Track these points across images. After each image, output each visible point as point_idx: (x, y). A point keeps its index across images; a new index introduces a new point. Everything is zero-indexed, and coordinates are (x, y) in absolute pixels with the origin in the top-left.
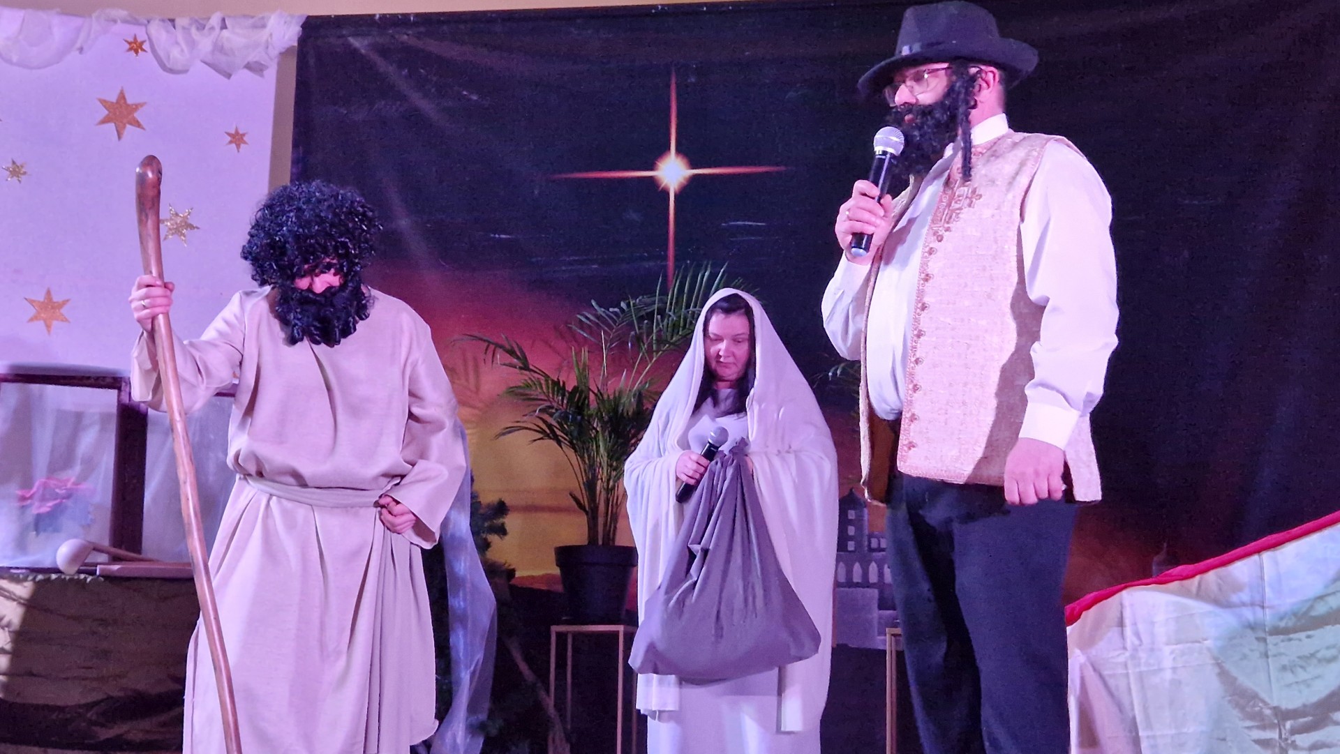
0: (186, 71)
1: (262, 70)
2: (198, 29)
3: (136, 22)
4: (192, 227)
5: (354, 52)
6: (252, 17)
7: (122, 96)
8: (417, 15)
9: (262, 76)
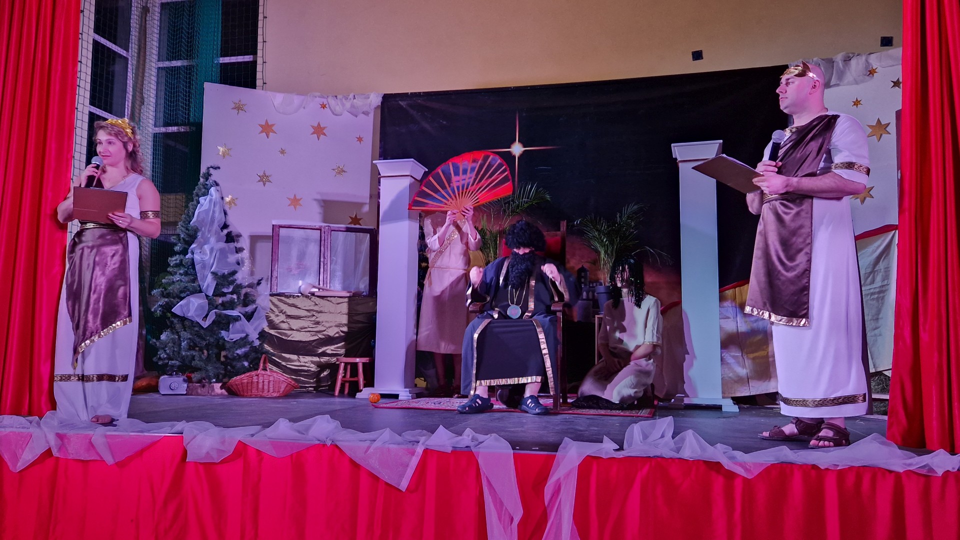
0: (342, 115)
1: (368, 114)
2: (345, 99)
3: (324, 98)
4: (345, 172)
5: (401, 107)
6: (364, 95)
7: (319, 124)
8: (423, 92)
9: (368, 116)
